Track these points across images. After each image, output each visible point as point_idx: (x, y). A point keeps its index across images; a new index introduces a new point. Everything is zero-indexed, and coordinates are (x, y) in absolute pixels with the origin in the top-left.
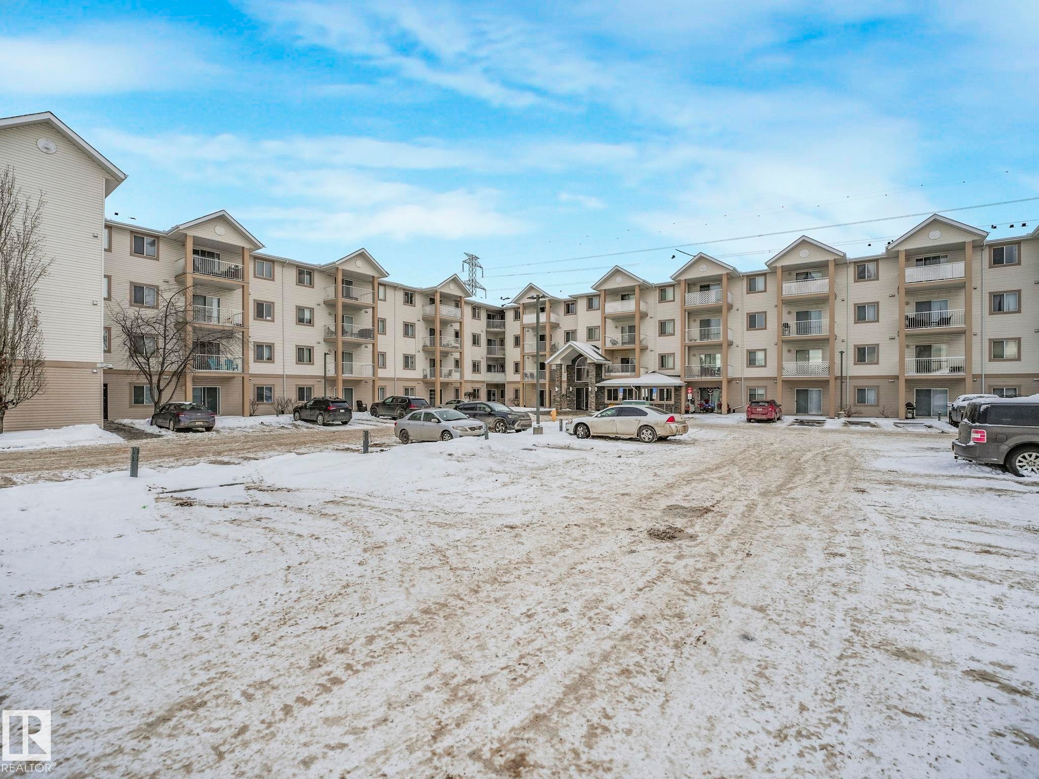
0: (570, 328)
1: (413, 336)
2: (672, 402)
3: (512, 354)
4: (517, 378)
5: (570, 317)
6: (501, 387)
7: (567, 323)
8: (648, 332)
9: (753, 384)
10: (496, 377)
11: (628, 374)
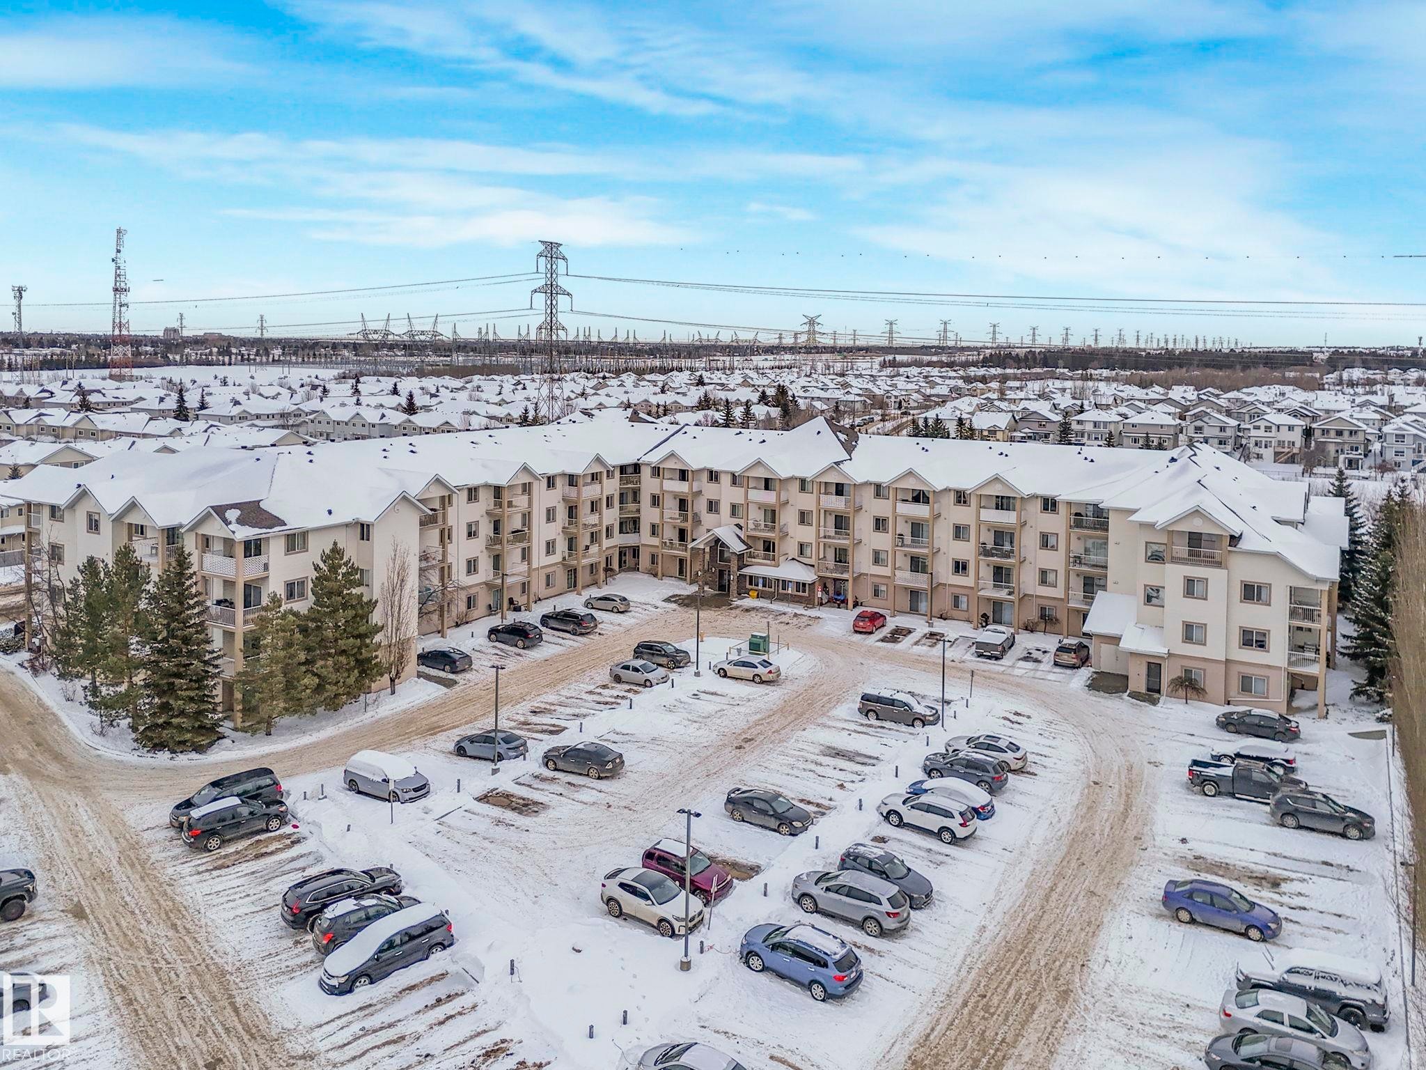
0: (713, 497)
1: (554, 520)
2: (806, 594)
3: (649, 515)
4: (655, 541)
5: (713, 485)
6: (635, 551)
7: (710, 491)
8: (788, 518)
9: (877, 580)
10: (630, 540)
11: (768, 562)
